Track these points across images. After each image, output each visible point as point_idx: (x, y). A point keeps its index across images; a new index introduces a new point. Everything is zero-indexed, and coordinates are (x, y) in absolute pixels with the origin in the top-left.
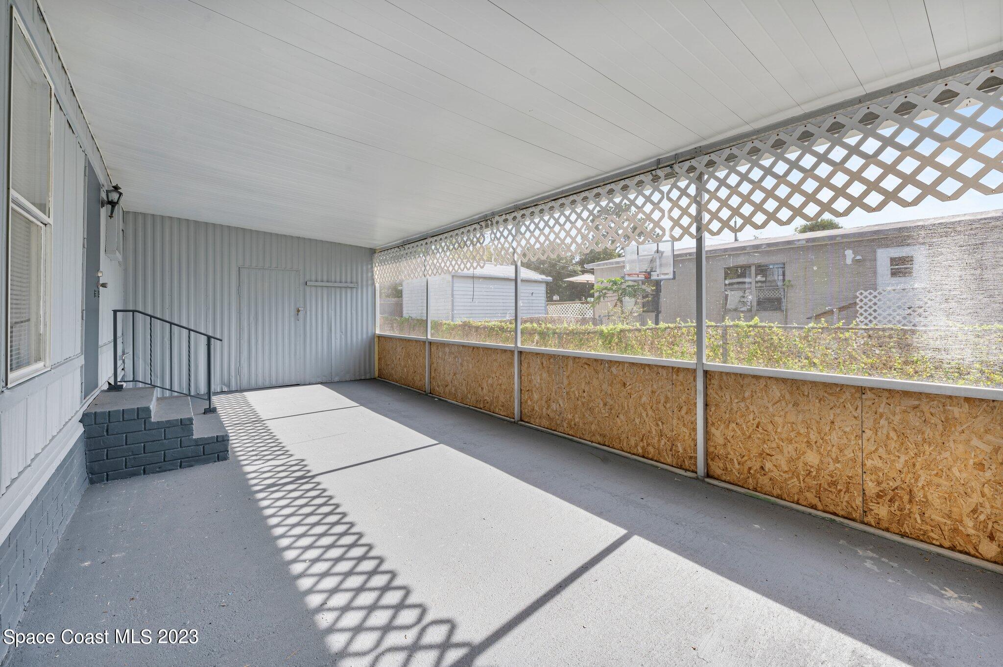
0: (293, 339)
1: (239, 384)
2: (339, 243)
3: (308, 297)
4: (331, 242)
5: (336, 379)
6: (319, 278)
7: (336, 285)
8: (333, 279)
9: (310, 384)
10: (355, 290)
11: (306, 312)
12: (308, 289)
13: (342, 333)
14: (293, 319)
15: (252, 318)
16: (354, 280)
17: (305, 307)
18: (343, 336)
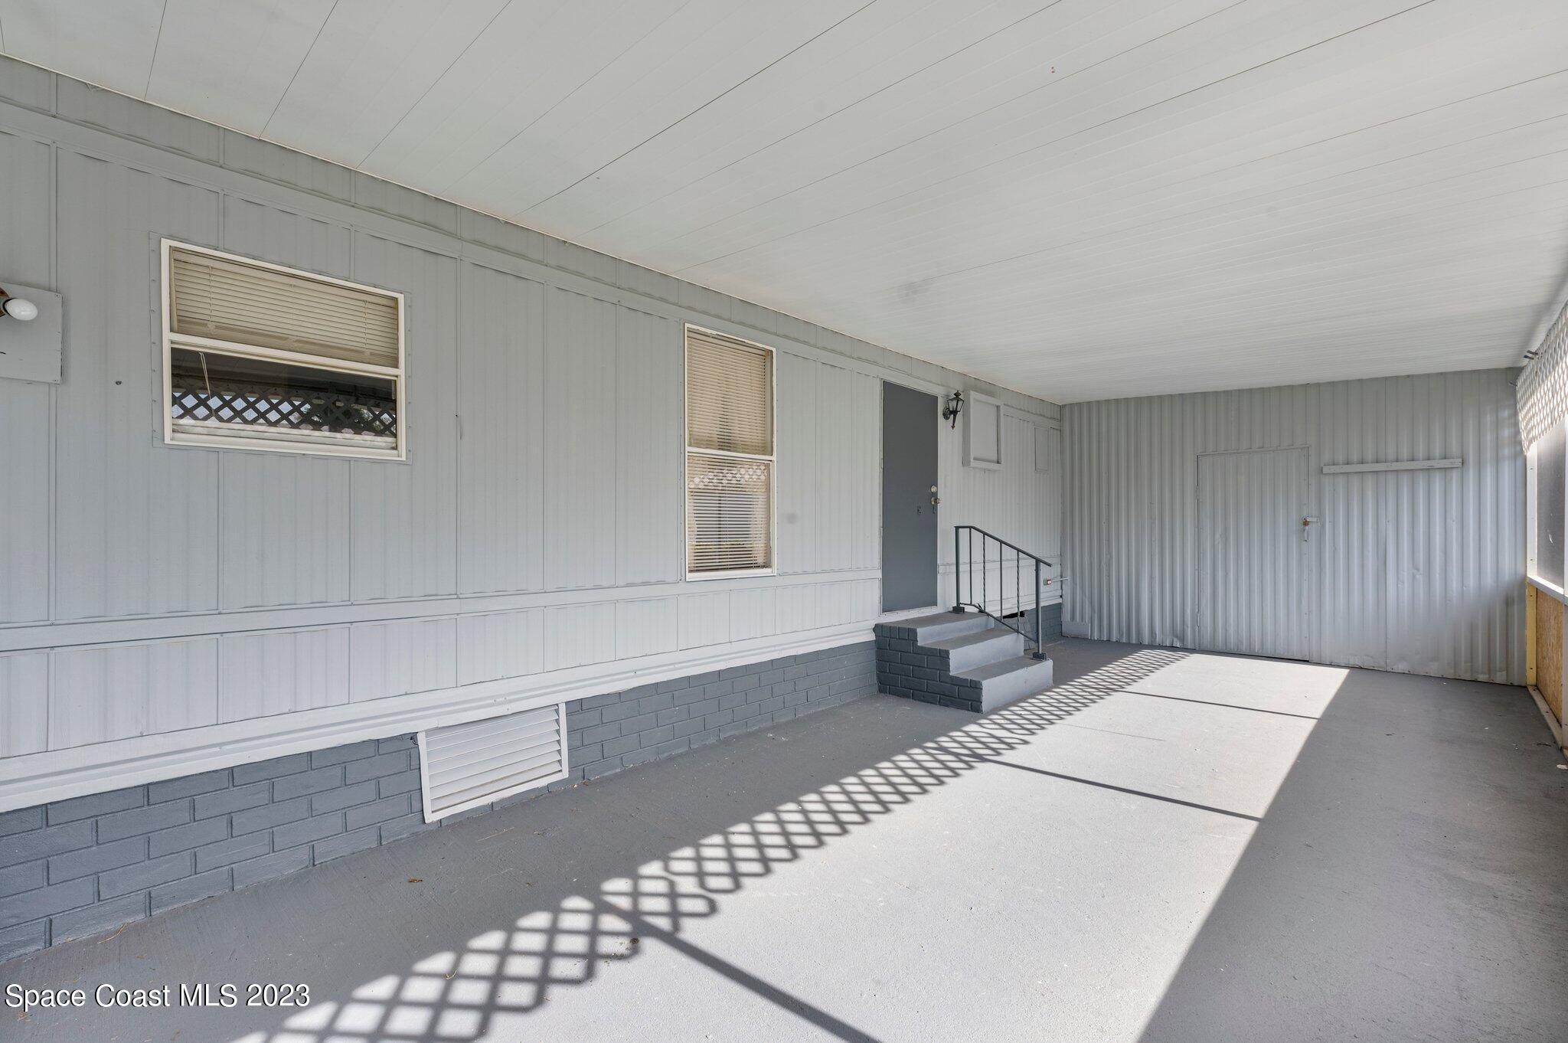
0: (1294, 576)
1: (1197, 637)
2: (1408, 376)
3: (1327, 494)
4: (1386, 379)
5: (1401, 667)
6: (1355, 457)
7: (1396, 466)
8: (1391, 454)
9: (1331, 665)
10: (1455, 475)
11: (1323, 526)
12: (1327, 481)
13: (1418, 570)
14: (1294, 539)
15: (1218, 536)
16: (1454, 449)
17: (1320, 516)
18: (1420, 578)
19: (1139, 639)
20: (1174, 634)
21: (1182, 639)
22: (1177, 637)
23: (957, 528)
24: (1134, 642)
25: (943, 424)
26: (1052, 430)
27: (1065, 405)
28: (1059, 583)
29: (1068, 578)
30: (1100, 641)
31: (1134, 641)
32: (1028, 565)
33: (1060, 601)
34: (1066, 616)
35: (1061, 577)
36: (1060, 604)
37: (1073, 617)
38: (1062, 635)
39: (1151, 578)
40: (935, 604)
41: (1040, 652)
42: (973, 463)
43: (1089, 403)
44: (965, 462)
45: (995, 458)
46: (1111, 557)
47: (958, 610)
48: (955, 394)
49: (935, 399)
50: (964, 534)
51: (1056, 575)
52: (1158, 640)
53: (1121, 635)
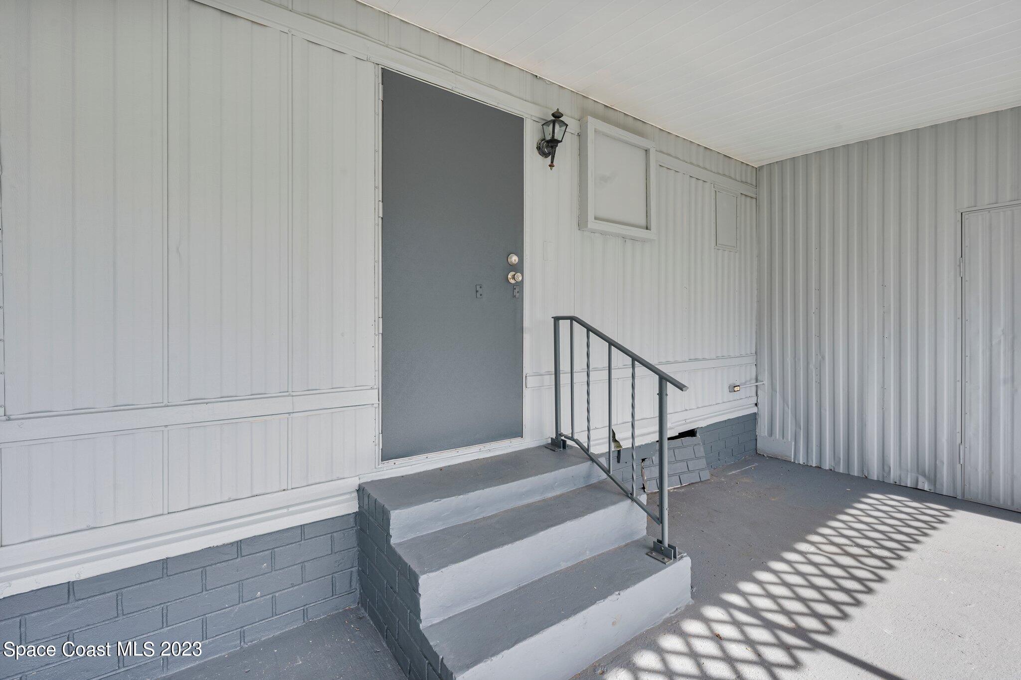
19: (863, 471)
20: (919, 470)
21: (933, 480)
22: (924, 475)
23: (557, 319)
24: (856, 474)
25: (532, 160)
26: (743, 197)
27: (761, 167)
28: (754, 389)
29: (766, 382)
30: (806, 467)
31: (855, 472)
32: (648, 383)
33: (755, 410)
34: (762, 429)
35: (757, 382)
36: (755, 414)
37: (771, 433)
38: (758, 455)
39: (883, 388)
40: (519, 434)
41: (666, 542)
42: (592, 224)
43: (794, 159)
44: (582, 224)
45: (643, 222)
46: (823, 358)
47: (558, 444)
48: (553, 115)
49: (518, 122)
50: (564, 325)
51: (748, 379)
52: (893, 477)
53: (838, 463)
